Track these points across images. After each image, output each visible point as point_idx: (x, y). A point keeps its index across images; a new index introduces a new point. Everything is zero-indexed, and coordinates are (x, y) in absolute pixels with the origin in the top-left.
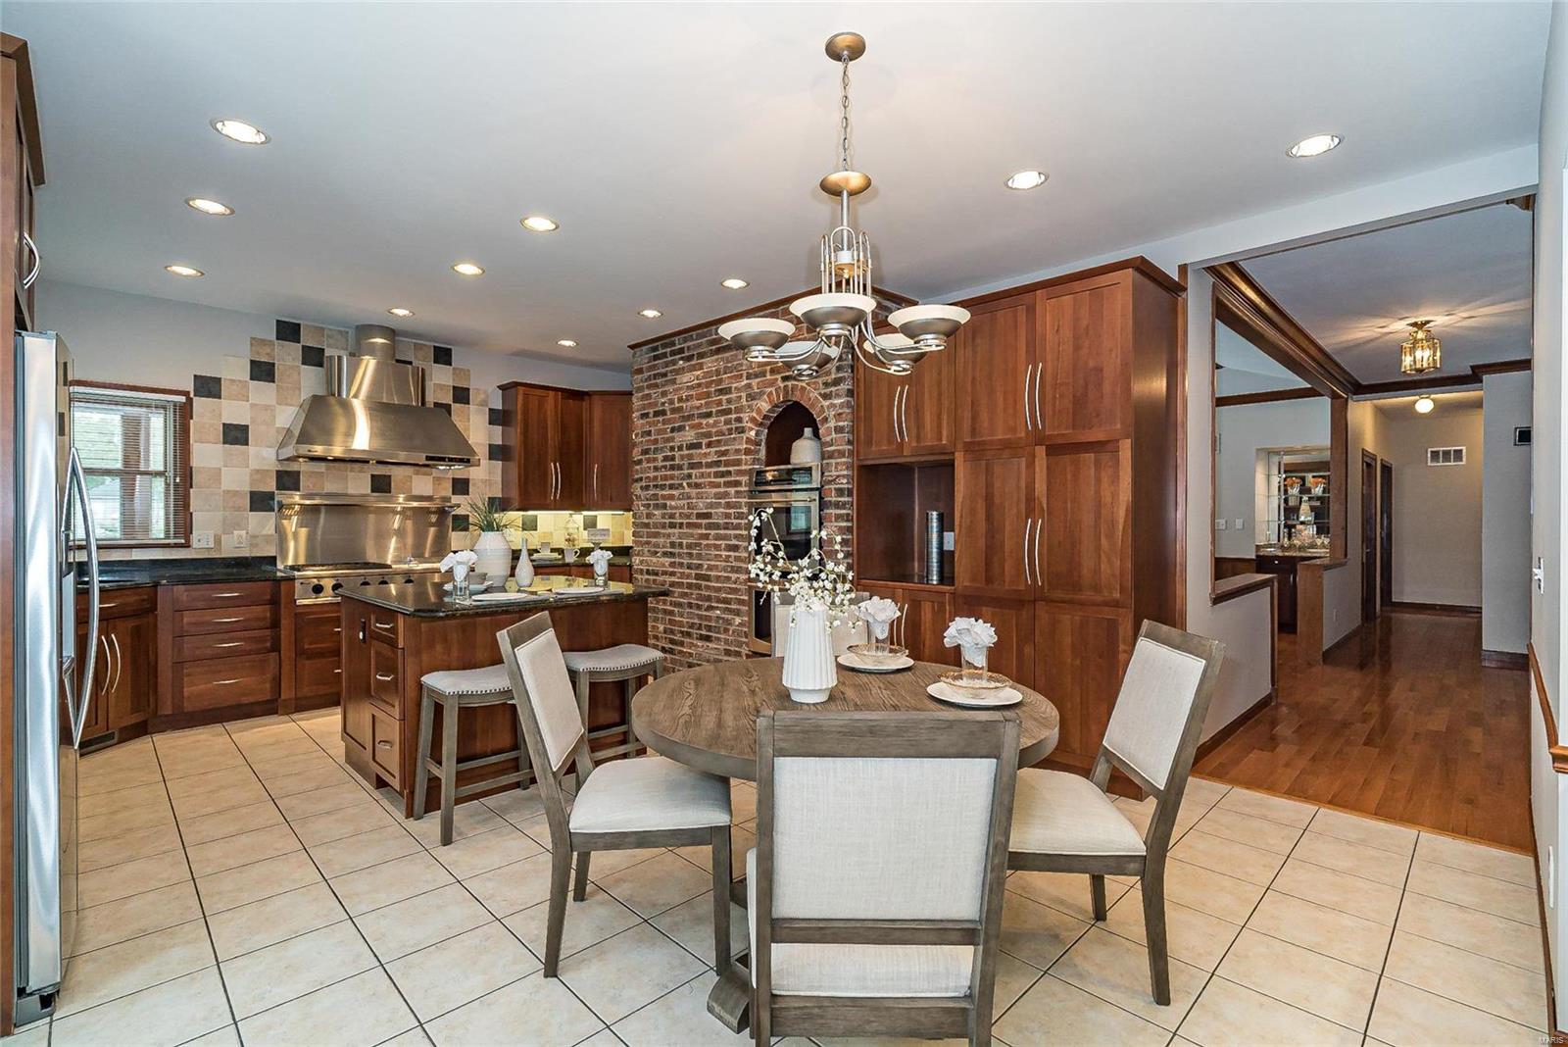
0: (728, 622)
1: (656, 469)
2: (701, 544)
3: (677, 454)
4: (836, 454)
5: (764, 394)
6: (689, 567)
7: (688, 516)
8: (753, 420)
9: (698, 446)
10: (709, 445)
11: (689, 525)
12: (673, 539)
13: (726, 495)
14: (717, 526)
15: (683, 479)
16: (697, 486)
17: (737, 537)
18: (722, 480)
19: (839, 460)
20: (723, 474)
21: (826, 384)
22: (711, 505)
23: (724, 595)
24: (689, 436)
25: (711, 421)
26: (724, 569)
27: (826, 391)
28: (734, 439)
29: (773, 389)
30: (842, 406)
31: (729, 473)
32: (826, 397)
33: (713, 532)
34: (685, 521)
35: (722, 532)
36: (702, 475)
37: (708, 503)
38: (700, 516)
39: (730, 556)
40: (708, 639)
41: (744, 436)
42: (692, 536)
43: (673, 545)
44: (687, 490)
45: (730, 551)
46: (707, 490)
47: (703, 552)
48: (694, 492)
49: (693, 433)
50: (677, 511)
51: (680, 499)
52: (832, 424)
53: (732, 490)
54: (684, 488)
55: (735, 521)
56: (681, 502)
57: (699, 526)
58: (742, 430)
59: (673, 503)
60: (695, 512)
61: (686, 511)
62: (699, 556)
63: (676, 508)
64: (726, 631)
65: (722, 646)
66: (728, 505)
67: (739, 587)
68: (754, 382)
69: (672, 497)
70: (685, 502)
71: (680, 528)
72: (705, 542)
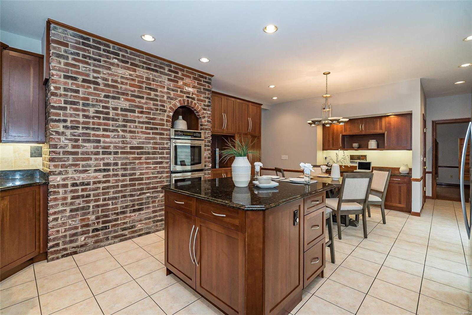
0: (156, 197)
1: (87, 117)
2: (135, 162)
3: (111, 111)
4: (208, 129)
5: (177, 99)
6: (123, 175)
7: (124, 148)
8: (171, 108)
9: (134, 111)
10: (142, 112)
11: (122, 153)
12: (106, 161)
13: (154, 138)
14: (148, 153)
15: (117, 127)
16: (131, 132)
17: (161, 158)
18: (151, 131)
19: (209, 131)
20: (152, 129)
21: (205, 105)
22: (143, 143)
23: (152, 186)
24: (123, 103)
25: (143, 101)
26: (153, 174)
27: (205, 107)
28: (160, 114)
29: (182, 99)
30: (210, 114)
31: (157, 129)
32: (204, 109)
33: (144, 156)
34: (120, 151)
35: (151, 156)
36: (136, 127)
37: (140, 142)
38: (131, 148)
39: (157, 167)
40: (140, 210)
41: (166, 114)
42: (127, 158)
43: (108, 164)
44: (121, 133)
45: (157, 164)
46: (140, 135)
47: (137, 167)
48: (128, 135)
49: (128, 103)
50: (112, 145)
51: (115, 138)
52: (206, 119)
53: (158, 137)
54: (118, 132)
55: (160, 151)
56: (117, 140)
57: (133, 153)
58: (165, 111)
59: (107, 140)
60: (129, 146)
61: (120, 145)
62: (133, 169)
63: (111, 143)
64: (154, 202)
65: (152, 209)
66: (156, 143)
67: (162, 180)
68: (172, 93)
69: (108, 136)
70: (120, 140)
71: (114, 154)
72: (137, 161)
